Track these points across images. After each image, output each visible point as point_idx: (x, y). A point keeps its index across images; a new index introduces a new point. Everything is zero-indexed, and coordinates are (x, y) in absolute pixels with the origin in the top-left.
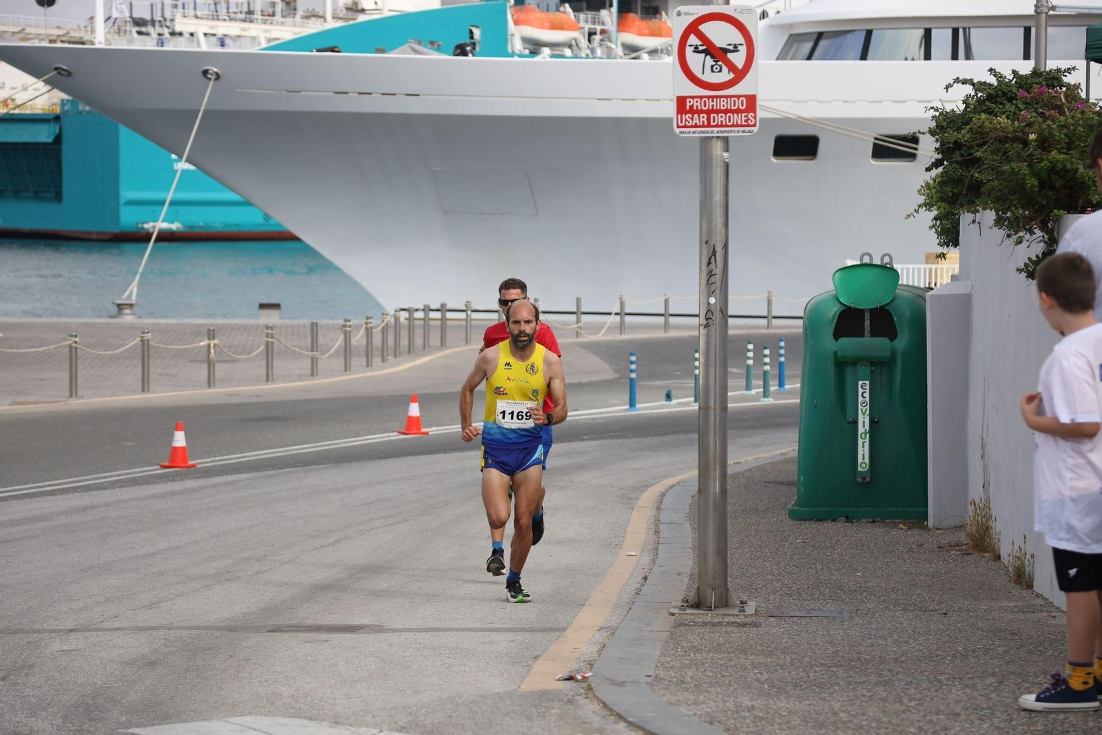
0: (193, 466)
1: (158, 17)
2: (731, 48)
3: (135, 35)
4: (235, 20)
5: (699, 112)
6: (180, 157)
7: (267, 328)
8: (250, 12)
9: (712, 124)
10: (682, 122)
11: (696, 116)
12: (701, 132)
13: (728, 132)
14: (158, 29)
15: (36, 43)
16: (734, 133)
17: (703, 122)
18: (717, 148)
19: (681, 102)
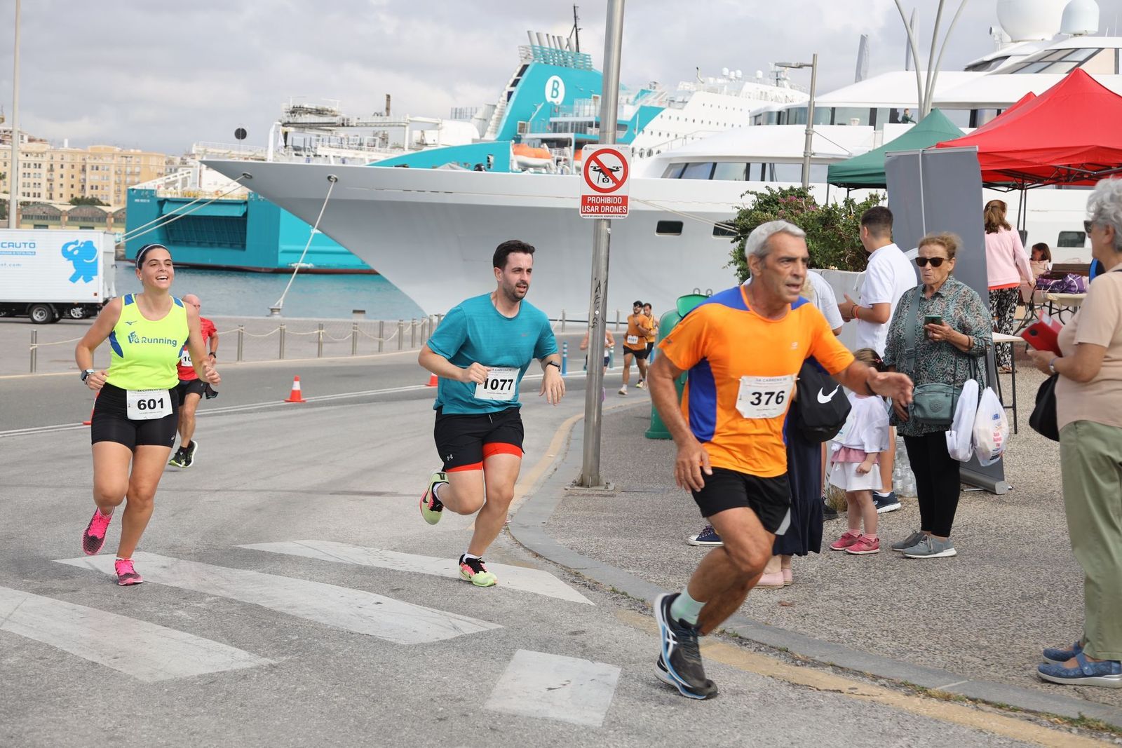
0: (304, 401)
1: (307, 146)
2: (615, 169)
3: (294, 156)
4: (352, 148)
5: (595, 205)
6: (314, 226)
7: (354, 324)
8: (361, 144)
9: (602, 212)
10: (584, 211)
11: (593, 207)
12: (595, 216)
13: (611, 217)
14: (307, 153)
15: (237, 160)
16: (614, 217)
17: (597, 211)
18: (604, 225)
19: (584, 198)
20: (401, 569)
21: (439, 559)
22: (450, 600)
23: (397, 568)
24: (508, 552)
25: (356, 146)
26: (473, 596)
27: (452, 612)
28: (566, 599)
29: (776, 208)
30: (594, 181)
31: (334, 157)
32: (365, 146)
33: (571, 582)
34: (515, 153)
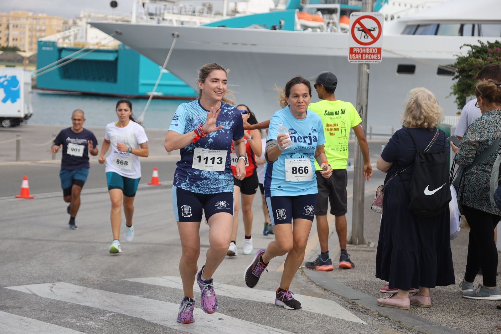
1: (158, 13)
2: (372, 29)
3: (149, 19)
4: (188, 15)
5: (358, 54)
6: (163, 67)
9: (363, 58)
10: (351, 57)
11: (357, 55)
12: (358, 62)
13: (369, 62)
14: (158, 17)
16: (371, 62)
17: (360, 58)
18: (365, 68)
19: (351, 50)
20: (236, 297)
21: (259, 290)
22: (268, 318)
23: (231, 296)
24: (305, 287)
25: (191, 13)
26: (284, 316)
27: (270, 326)
28: (347, 319)
29: (485, 56)
30: (358, 38)
31: (177, 21)
32: (197, 13)
33: (349, 308)
34: (299, 18)
